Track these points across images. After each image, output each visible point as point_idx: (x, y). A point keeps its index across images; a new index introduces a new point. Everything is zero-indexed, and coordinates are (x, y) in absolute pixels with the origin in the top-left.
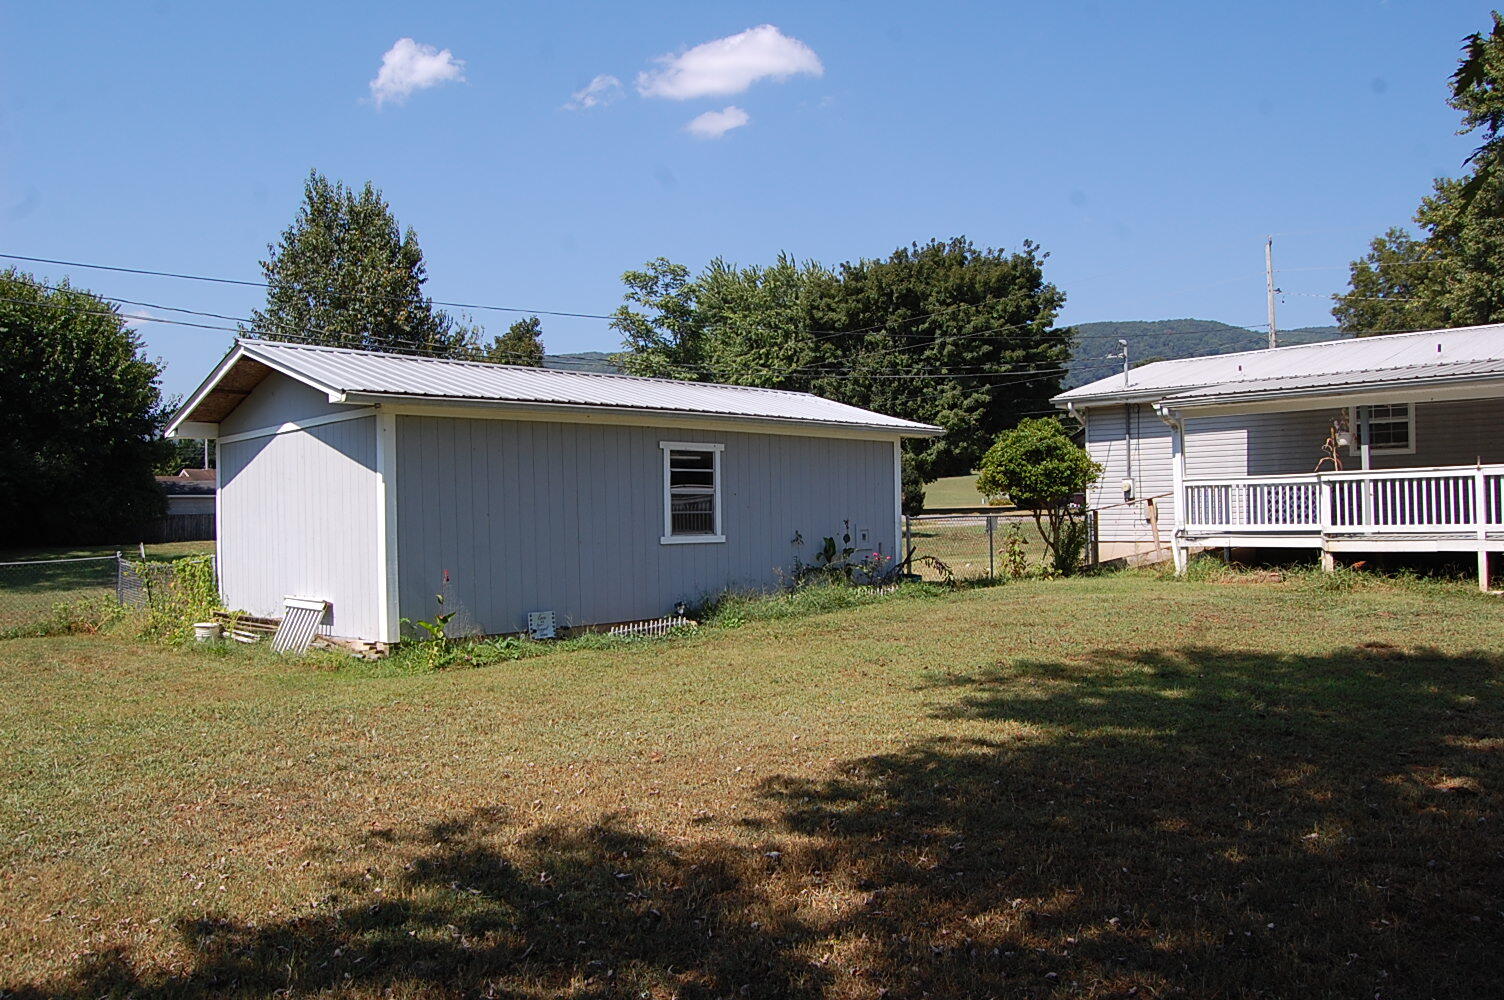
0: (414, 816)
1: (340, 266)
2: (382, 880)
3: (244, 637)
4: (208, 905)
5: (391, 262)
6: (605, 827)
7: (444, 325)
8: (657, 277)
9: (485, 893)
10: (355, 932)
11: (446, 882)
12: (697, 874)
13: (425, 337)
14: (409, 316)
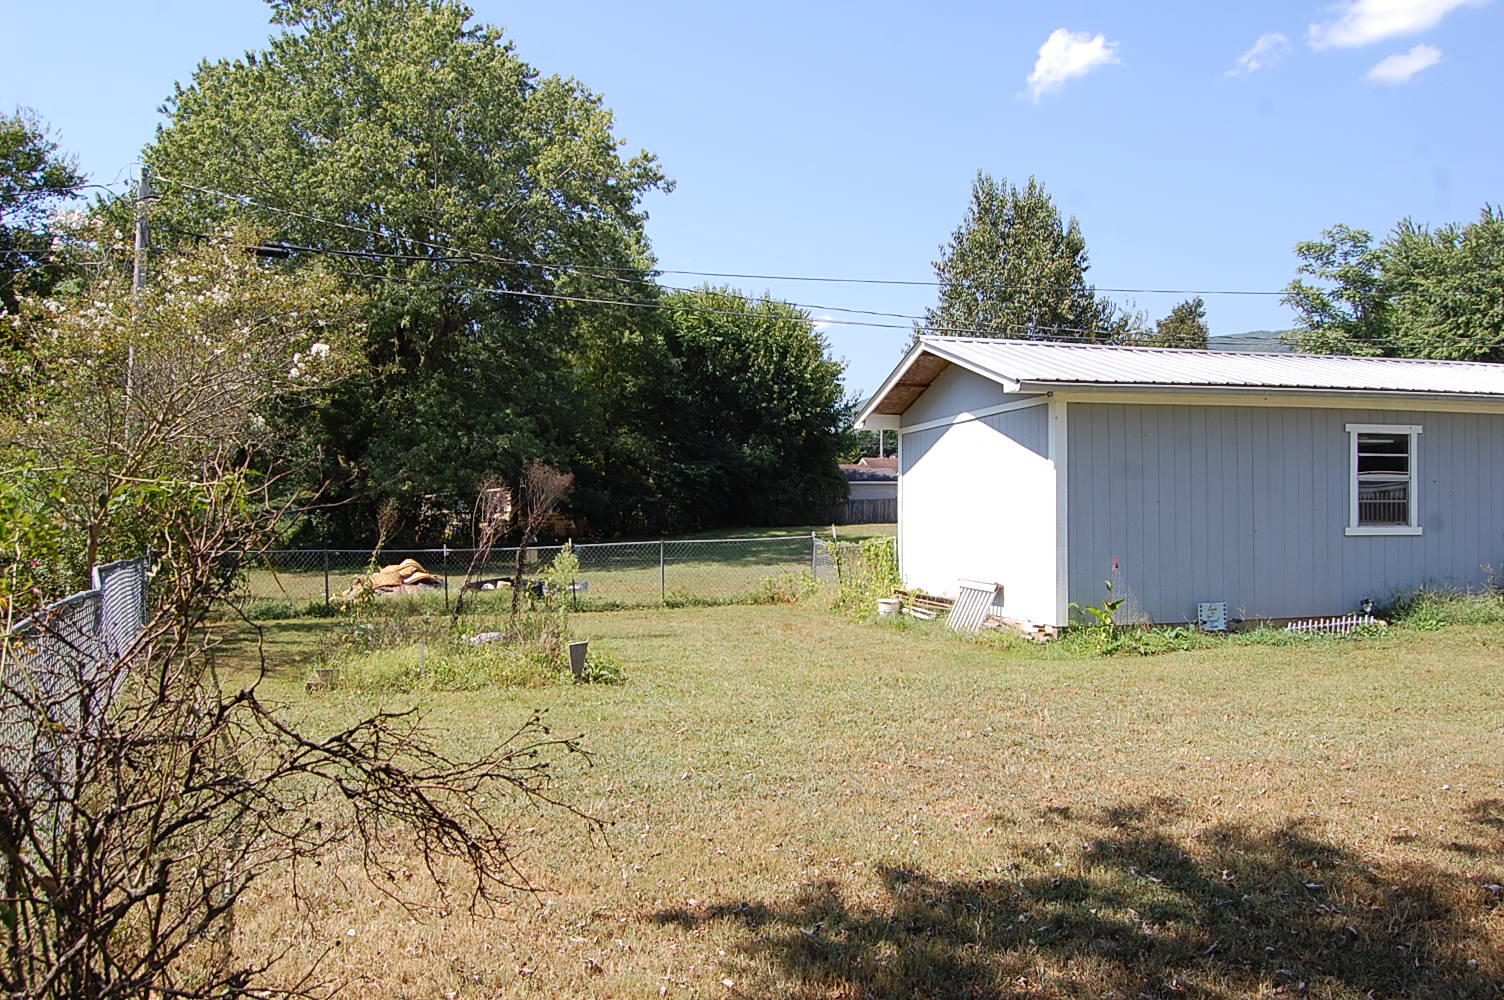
0: (1089, 798)
1: (1005, 260)
2: (1061, 854)
3: (921, 613)
4: (904, 857)
5: (1054, 253)
6: (1291, 833)
7: (1107, 311)
8: (1334, 246)
9: (1164, 882)
10: (1037, 902)
11: (1124, 866)
12: (1400, 897)
13: (1089, 323)
14: (1073, 305)
